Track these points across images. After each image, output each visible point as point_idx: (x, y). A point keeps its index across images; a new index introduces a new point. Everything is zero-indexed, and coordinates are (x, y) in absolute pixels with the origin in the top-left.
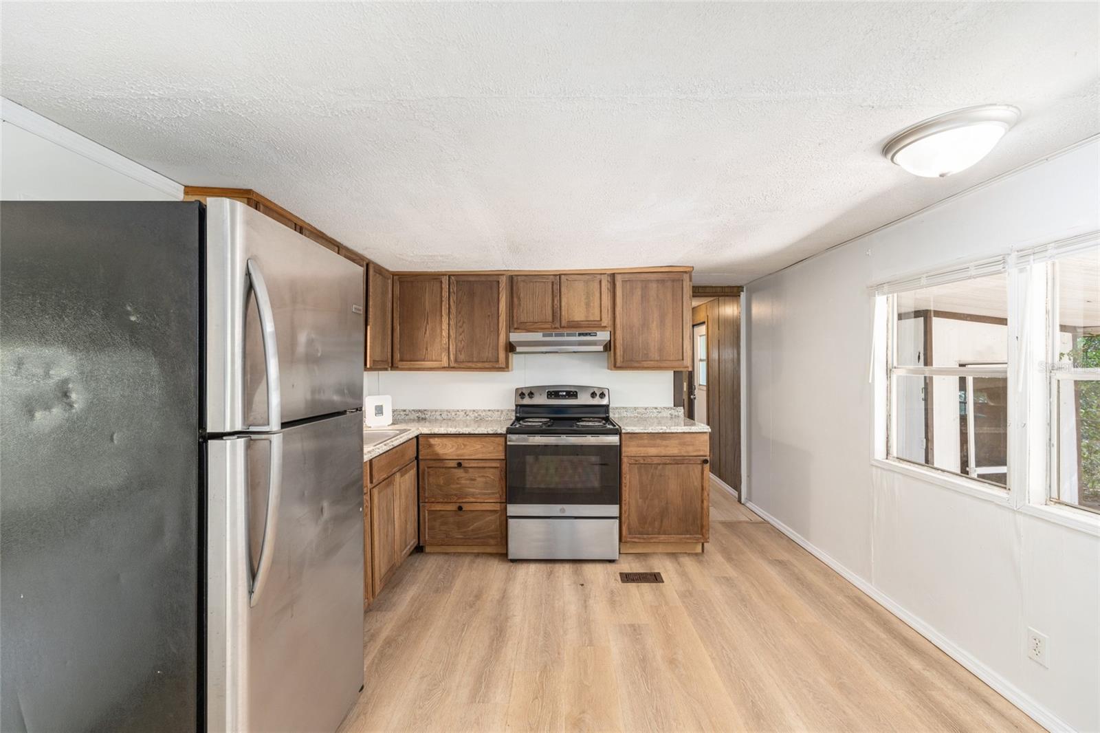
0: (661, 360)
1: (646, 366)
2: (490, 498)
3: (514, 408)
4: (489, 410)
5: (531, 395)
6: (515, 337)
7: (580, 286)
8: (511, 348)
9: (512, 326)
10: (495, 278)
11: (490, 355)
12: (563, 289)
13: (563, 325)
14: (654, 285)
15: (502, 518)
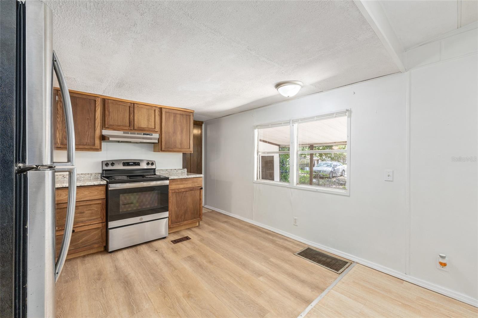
0: (181, 148)
1: (175, 150)
2: (95, 221)
3: (101, 172)
4: (82, 174)
5: (113, 164)
6: (105, 132)
7: (144, 111)
8: (103, 138)
9: (104, 126)
10: (93, 98)
11: (89, 141)
12: (135, 111)
13: (135, 128)
14: (178, 116)
15: (104, 230)
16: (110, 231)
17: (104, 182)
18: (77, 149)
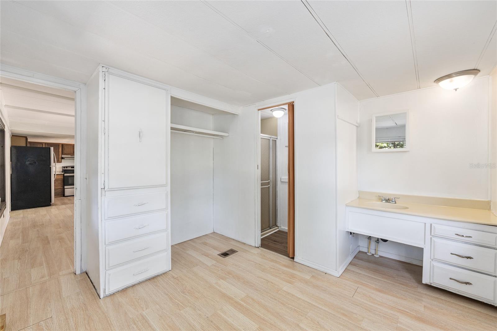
2: (60, 186)
3: (62, 170)
5: (67, 168)
6: (63, 156)
8: (62, 158)
9: (63, 154)
10: (58, 144)
15: (63, 189)
16: (65, 189)
17: (63, 173)
18: (57, 162)
